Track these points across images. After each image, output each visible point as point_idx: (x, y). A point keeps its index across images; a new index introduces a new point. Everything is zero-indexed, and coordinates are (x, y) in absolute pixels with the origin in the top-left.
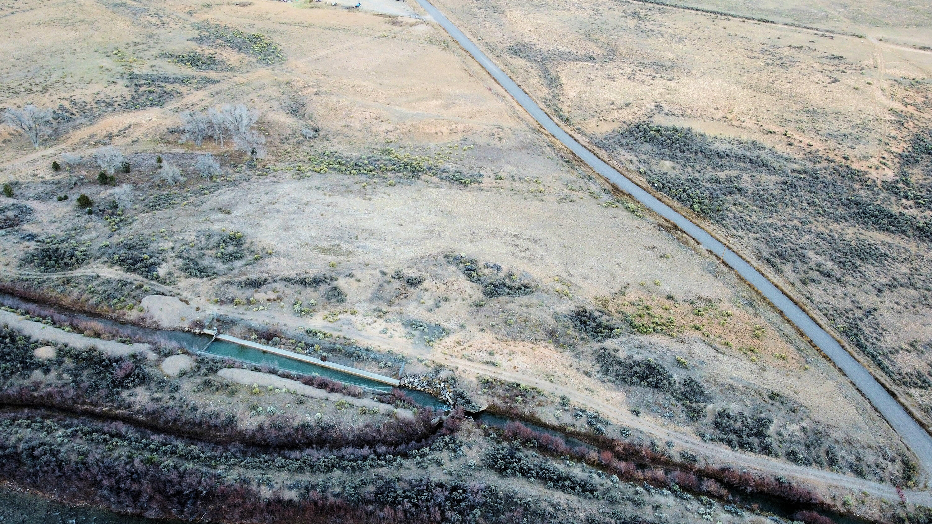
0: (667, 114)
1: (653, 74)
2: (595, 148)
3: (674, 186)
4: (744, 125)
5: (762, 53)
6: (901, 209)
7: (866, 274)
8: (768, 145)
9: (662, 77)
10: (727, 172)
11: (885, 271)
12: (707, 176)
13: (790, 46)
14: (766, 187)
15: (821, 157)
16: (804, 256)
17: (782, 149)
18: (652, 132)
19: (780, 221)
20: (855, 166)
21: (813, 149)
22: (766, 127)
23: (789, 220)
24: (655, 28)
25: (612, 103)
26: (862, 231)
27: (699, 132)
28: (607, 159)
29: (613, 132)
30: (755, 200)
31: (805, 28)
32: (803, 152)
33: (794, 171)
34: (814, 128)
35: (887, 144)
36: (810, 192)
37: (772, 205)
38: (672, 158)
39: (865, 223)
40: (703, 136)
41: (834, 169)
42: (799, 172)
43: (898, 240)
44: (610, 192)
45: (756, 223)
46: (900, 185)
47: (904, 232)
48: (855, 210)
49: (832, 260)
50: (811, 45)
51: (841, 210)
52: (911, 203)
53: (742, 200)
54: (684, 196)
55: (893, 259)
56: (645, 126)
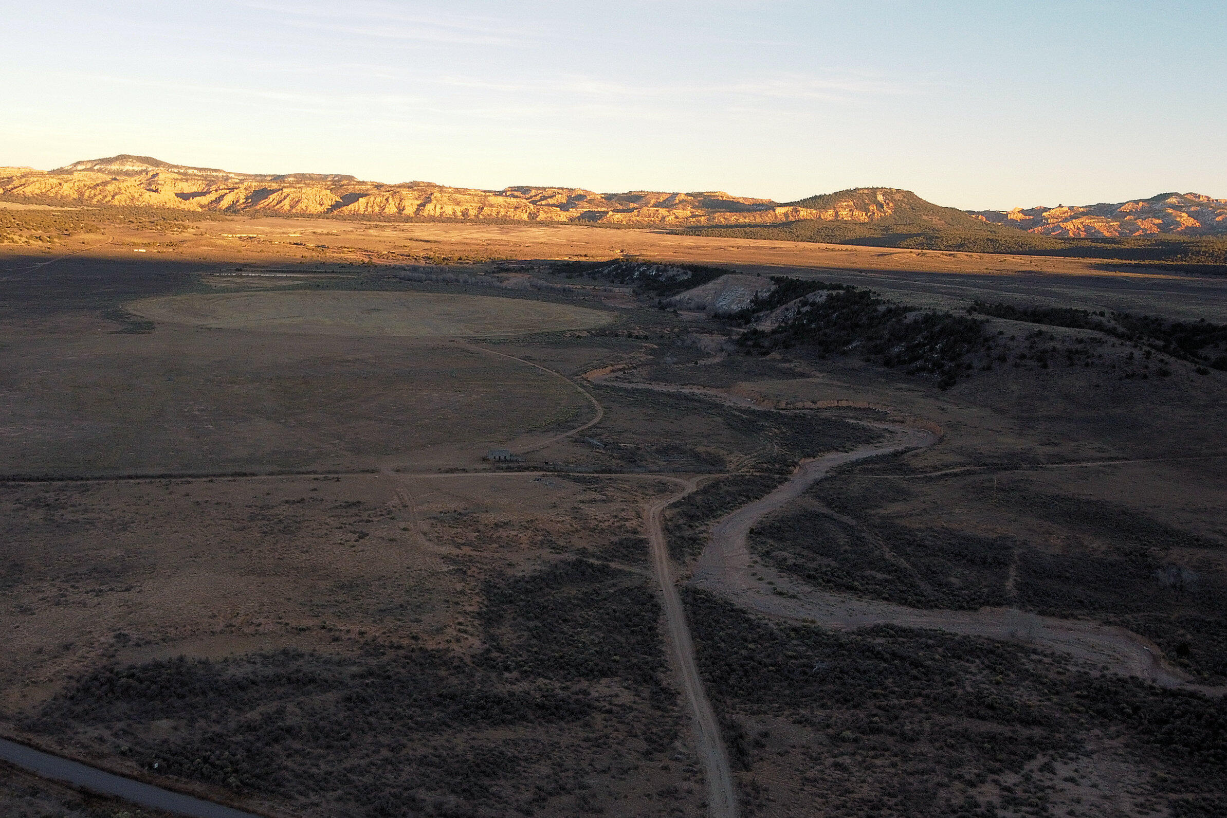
0: (138, 645)
1: (97, 588)
2: (31, 736)
3: (187, 758)
4: (260, 629)
5: (252, 518)
6: (508, 686)
7: (503, 794)
8: (306, 649)
9: (112, 589)
10: (261, 709)
11: (524, 781)
12: (233, 725)
13: (287, 502)
14: (325, 714)
15: (383, 646)
16: (414, 800)
17: (326, 650)
18: (123, 680)
19: (362, 758)
20: (431, 646)
21: (368, 637)
22: (294, 624)
23: (374, 752)
24: (78, 517)
25: (40, 651)
26: (473, 734)
27: (197, 659)
28: (57, 749)
29: (55, 699)
30: (317, 739)
31: (299, 473)
32: (358, 646)
33: (353, 676)
34: (359, 607)
35: (457, 603)
36: (387, 700)
37: (343, 739)
38: (168, 713)
39: (473, 722)
40: (205, 663)
41: (406, 657)
42: (362, 676)
43: (521, 732)
44: (79, 805)
45: (330, 773)
46: (494, 654)
47: (523, 718)
48: (453, 707)
49: (453, 792)
50: (314, 494)
51: (436, 714)
52: (515, 674)
53: (297, 745)
54: (206, 768)
55: (526, 760)
56: (108, 674)
